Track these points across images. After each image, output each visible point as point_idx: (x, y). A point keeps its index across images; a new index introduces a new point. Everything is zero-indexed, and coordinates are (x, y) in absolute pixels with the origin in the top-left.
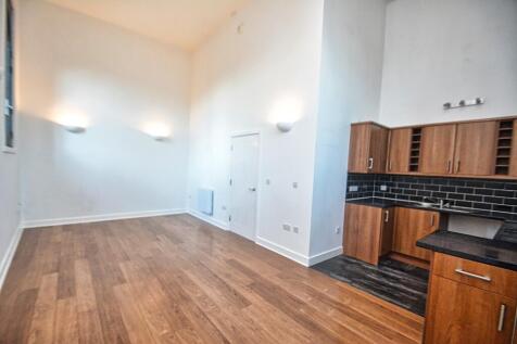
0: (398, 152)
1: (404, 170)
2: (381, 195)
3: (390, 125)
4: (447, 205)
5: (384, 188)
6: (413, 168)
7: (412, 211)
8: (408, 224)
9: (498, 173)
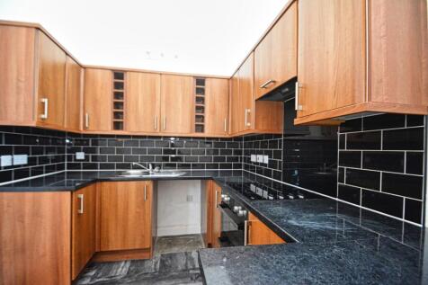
0: (95, 102)
1: (107, 128)
2: (77, 166)
3: (84, 62)
4: (156, 170)
5: (80, 155)
6: (117, 126)
7: (120, 184)
8: (116, 206)
9: (197, 131)
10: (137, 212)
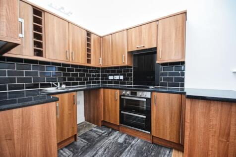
9: (88, 63)
10: (69, 114)
